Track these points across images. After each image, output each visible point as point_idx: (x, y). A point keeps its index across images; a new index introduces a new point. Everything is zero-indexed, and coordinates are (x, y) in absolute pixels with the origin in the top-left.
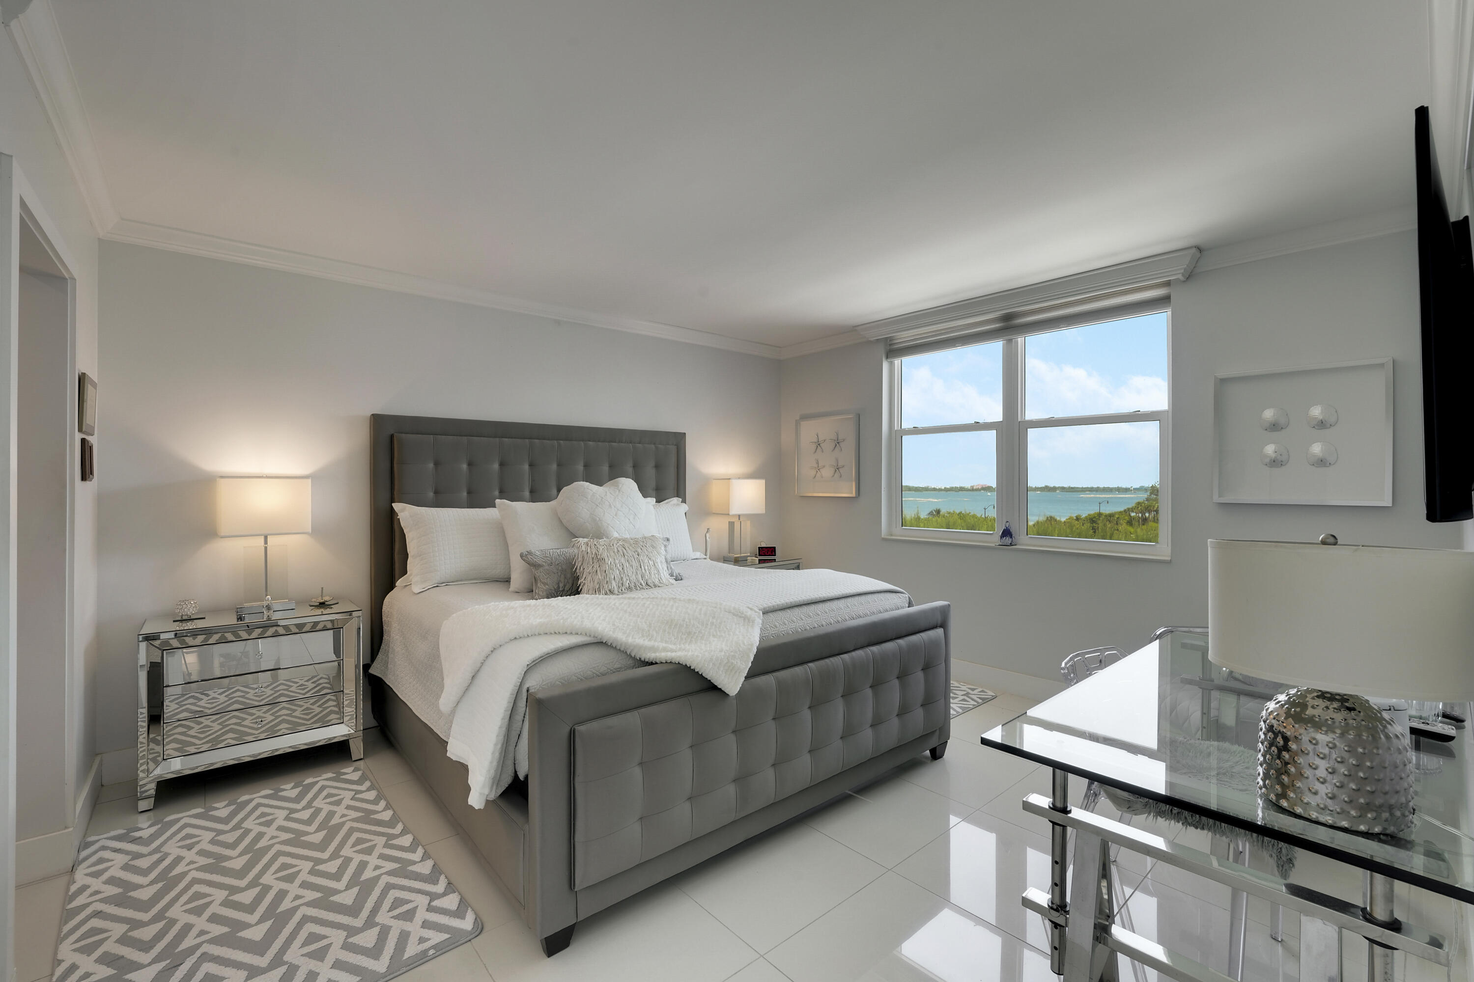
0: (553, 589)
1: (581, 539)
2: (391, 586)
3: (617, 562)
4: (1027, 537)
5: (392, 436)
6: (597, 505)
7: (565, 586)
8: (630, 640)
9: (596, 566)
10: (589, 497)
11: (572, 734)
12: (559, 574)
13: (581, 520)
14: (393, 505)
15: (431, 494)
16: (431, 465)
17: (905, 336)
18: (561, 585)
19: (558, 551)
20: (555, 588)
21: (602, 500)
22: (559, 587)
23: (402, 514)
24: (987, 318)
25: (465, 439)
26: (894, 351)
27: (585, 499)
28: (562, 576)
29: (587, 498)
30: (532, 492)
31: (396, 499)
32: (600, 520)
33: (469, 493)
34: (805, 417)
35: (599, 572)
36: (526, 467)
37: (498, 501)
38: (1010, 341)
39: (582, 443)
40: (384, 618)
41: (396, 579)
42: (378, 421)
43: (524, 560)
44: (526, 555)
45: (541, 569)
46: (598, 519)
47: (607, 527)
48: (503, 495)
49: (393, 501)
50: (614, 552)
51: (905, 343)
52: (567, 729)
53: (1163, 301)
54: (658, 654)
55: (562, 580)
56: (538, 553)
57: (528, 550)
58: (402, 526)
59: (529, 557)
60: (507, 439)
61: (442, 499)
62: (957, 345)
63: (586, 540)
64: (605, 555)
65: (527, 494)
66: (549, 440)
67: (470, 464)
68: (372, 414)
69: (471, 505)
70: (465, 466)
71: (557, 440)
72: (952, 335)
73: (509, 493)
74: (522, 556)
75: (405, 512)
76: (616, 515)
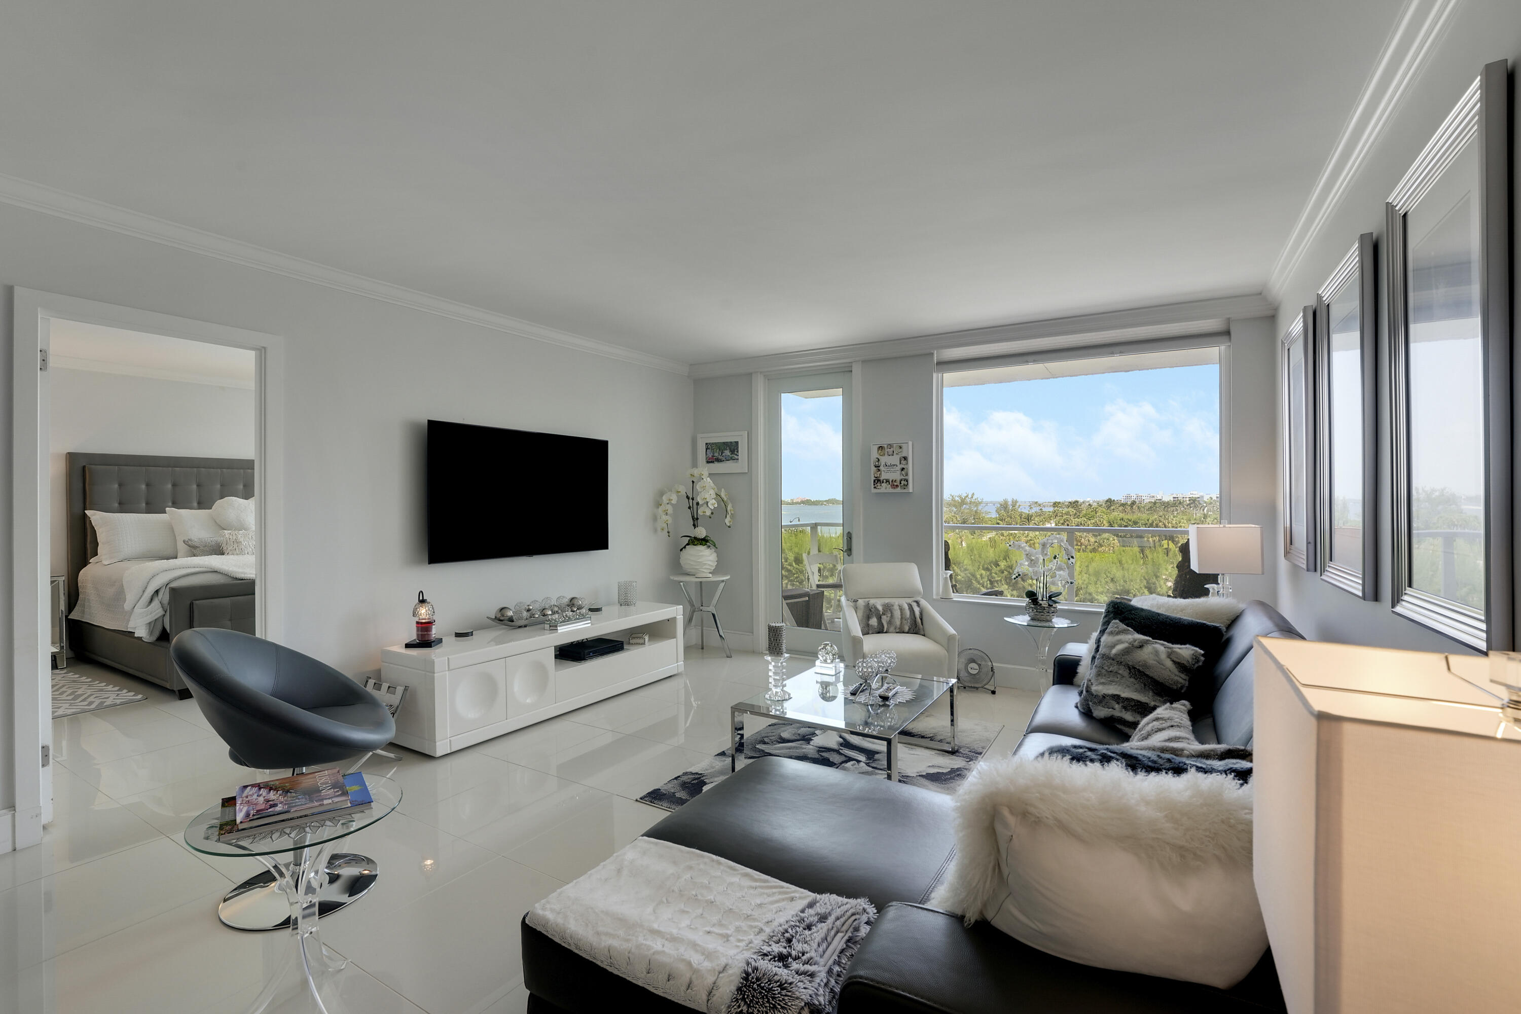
1: (226, 531)
2: (85, 563)
3: (250, 543)
5: (84, 467)
6: (242, 511)
8: (231, 569)
9: (235, 546)
10: (236, 506)
11: (191, 605)
13: (230, 520)
14: (85, 511)
15: (116, 505)
16: (116, 486)
19: (211, 539)
21: (245, 508)
23: (94, 517)
25: (144, 468)
29: (234, 507)
30: (199, 503)
31: (88, 508)
32: (243, 520)
33: (147, 504)
35: (237, 549)
36: (195, 487)
37: (167, 509)
39: (242, 471)
40: (79, 585)
41: (89, 559)
42: (72, 457)
43: (186, 544)
44: (187, 541)
45: (198, 549)
48: (176, 504)
49: (85, 509)
50: (249, 538)
52: (189, 602)
54: (246, 575)
56: (196, 540)
57: (189, 538)
58: (93, 524)
59: (190, 542)
60: (178, 469)
61: (124, 507)
63: (229, 531)
64: (242, 540)
65: (195, 504)
66: (213, 468)
67: (148, 485)
68: (68, 453)
69: (148, 511)
70: (143, 487)
71: (220, 468)
73: (177, 504)
74: (184, 541)
75: (95, 516)
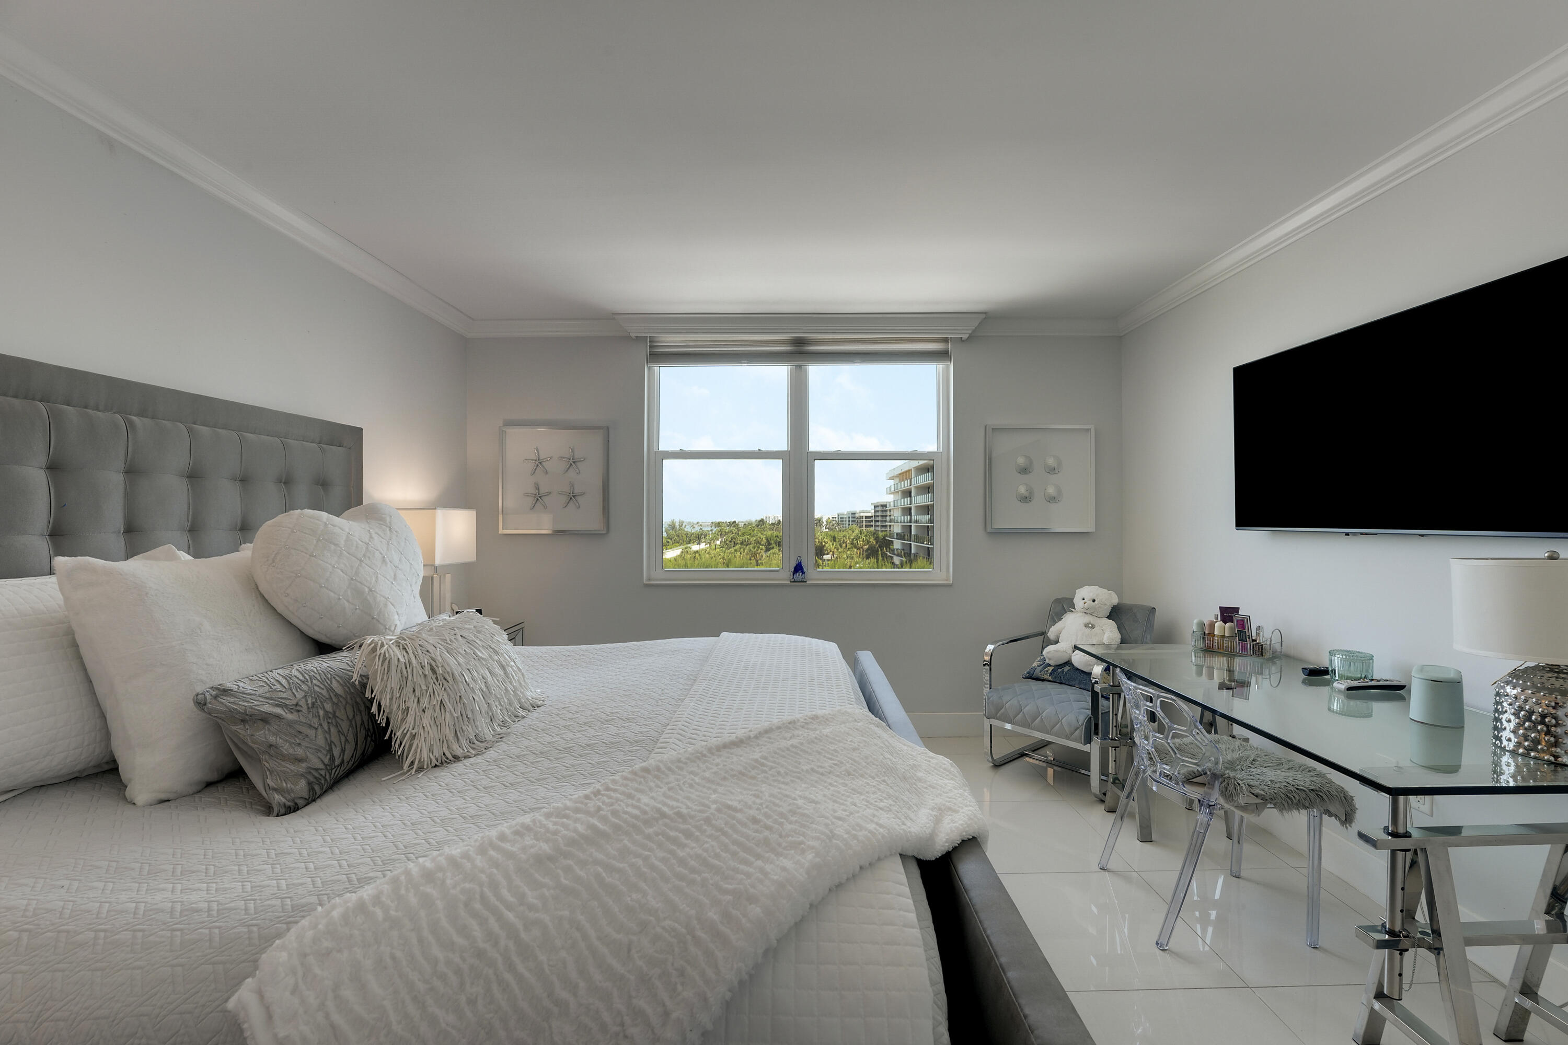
0: (321, 766)
4: (816, 572)
6: (361, 561)
7: (343, 751)
10: (342, 543)
12: (326, 726)
13: (332, 594)
17: (670, 340)
18: (336, 752)
20: (326, 763)
21: (367, 548)
22: (332, 758)
24: (777, 338)
26: (659, 356)
27: (333, 547)
28: (332, 730)
29: (336, 545)
32: (370, 591)
34: (510, 423)
38: (798, 367)
44: (215, 697)
46: (367, 590)
47: (386, 605)
51: (669, 348)
53: (941, 356)
55: (335, 739)
56: (244, 691)
59: (226, 700)
62: (743, 362)
72: (735, 349)
74: (200, 701)
76: (395, 579)
